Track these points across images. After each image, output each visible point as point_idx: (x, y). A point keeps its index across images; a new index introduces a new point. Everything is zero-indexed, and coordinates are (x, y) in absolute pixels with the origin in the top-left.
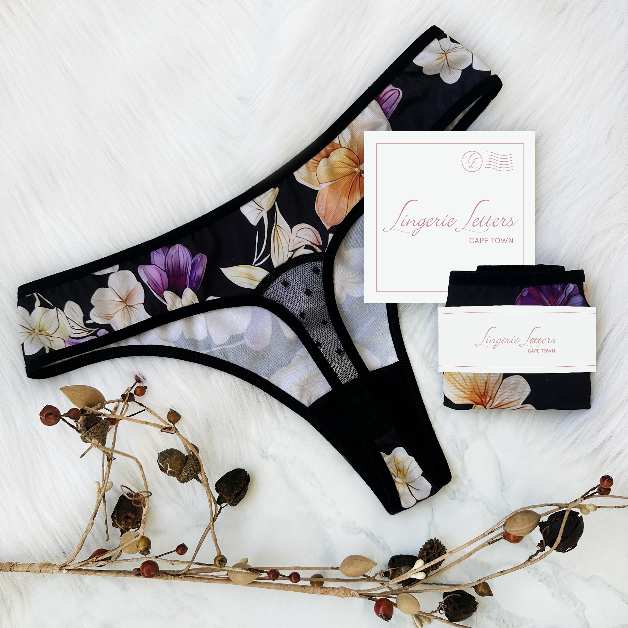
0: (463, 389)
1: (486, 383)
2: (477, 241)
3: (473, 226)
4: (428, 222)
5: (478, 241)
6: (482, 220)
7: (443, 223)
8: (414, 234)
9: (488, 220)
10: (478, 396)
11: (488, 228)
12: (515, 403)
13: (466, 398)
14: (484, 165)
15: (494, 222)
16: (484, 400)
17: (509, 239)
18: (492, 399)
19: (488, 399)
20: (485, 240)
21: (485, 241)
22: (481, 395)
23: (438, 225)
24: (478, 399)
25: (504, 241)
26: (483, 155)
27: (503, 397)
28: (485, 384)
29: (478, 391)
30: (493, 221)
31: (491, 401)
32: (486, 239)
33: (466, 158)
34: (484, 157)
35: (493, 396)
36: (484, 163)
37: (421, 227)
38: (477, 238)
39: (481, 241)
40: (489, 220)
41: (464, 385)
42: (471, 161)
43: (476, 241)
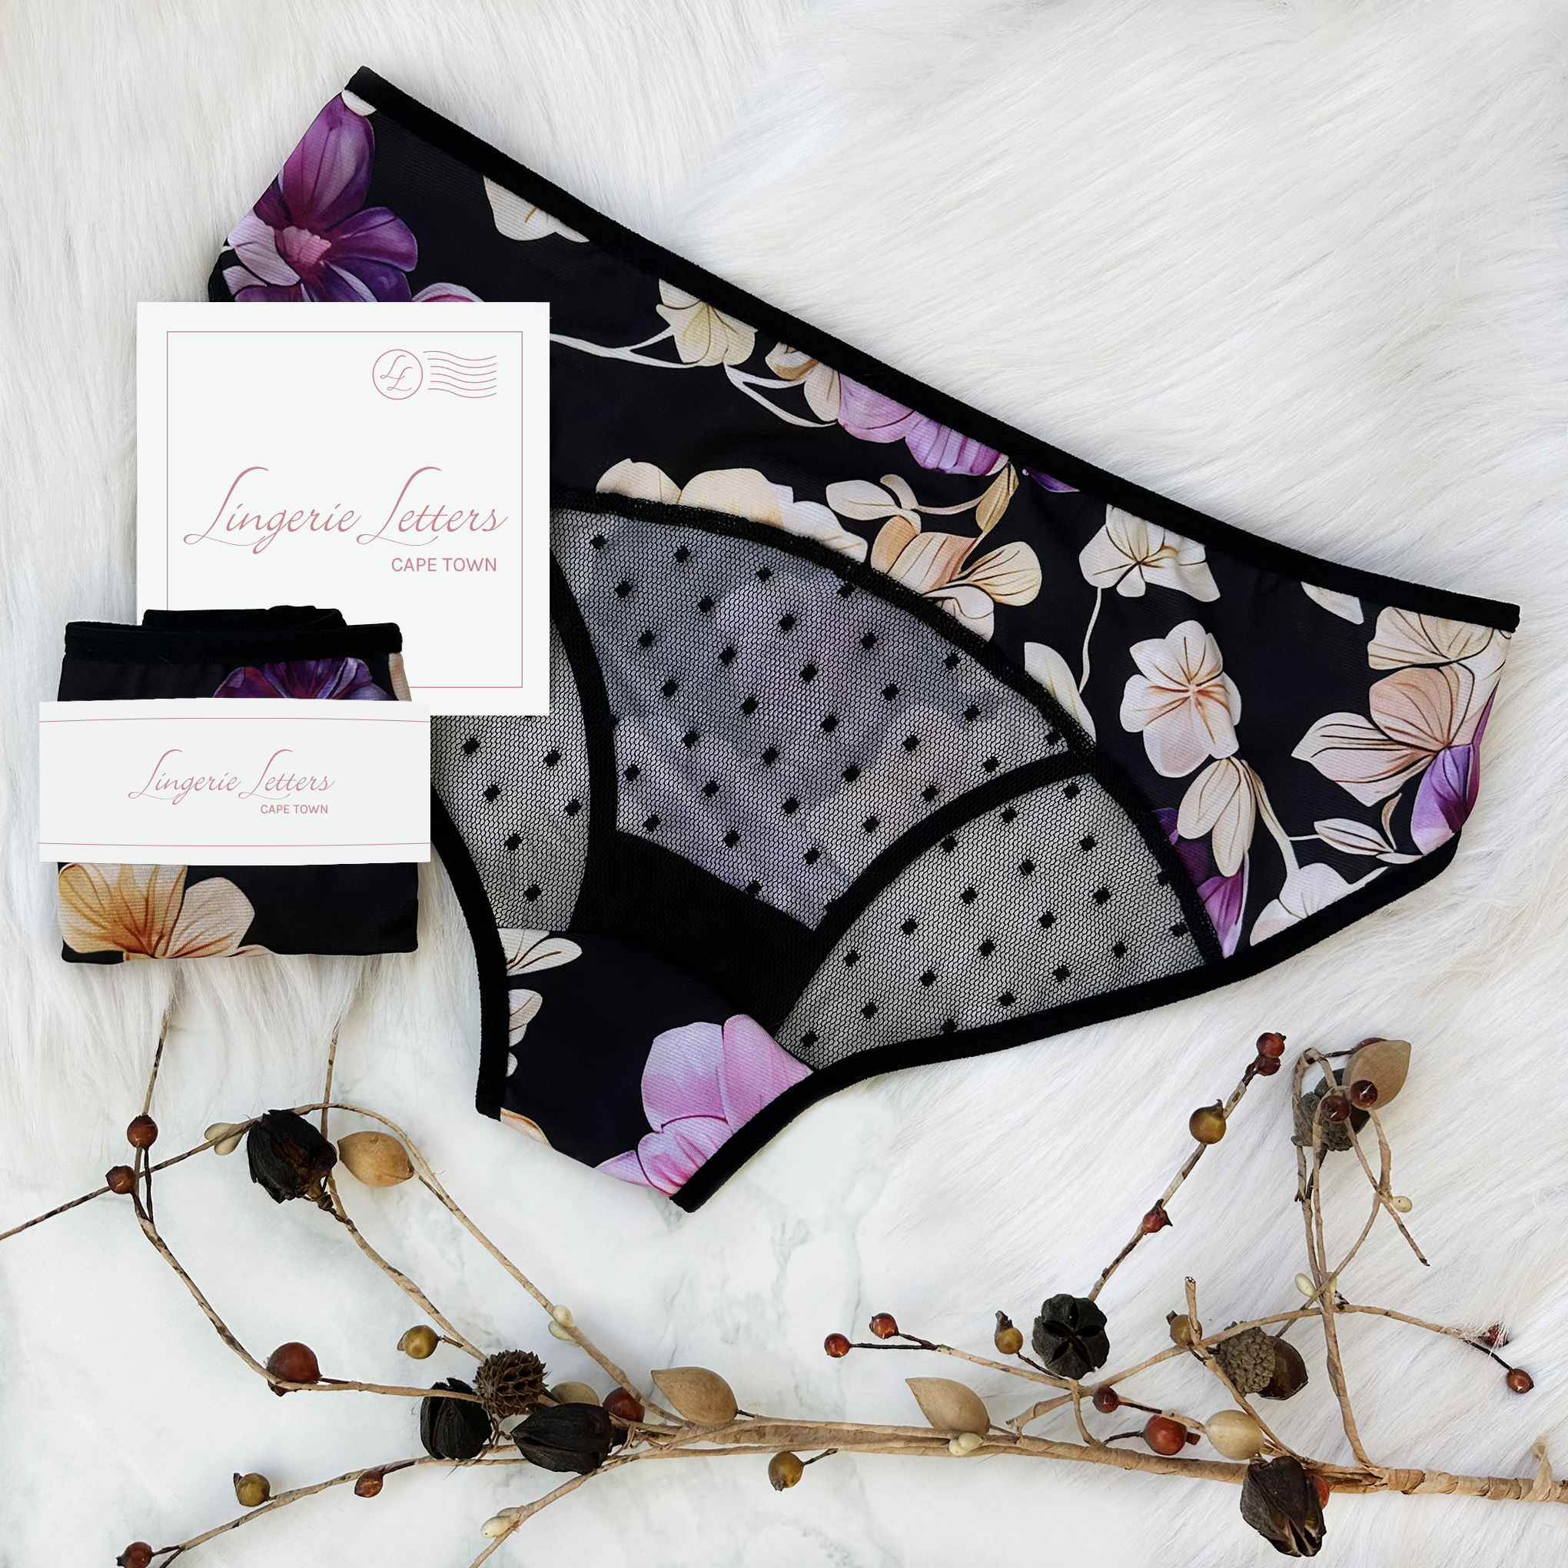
0: (95, 917)
1: (147, 901)
2: (409, 565)
3: (401, 530)
4: (291, 521)
5: (412, 567)
6: (423, 515)
7: (327, 522)
8: (257, 550)
9: (437, 516)
10: (130, 931)
11: (435, 534)
12: (223, 944)
13: (104, 938)
14: (426, 384)
15: (450, 521)
16: (144, 941)
17: (487, 560)
18: (166, 938)
19: (155, 938)
20: (430, 563)
21: (429, 565)
22: (138, 930)
23: (315, 527)
24: (131, 941)
25: (474, 566)
26: (423, 358)
27: (193, 931)
28: (144, 903)
29: (128, 920)
30: (447, 519)
31: (163, 942)
32: (432, 562)
33: (383, 367)
34: (426, 364)
35: (167, 931)
36: (428, 377)
37: (275, 534)
38: (409, 560)
39: (418, 565)
40: (439, 514)
41: (95, 906)
42: (396, 373)
43: (406, 567)
